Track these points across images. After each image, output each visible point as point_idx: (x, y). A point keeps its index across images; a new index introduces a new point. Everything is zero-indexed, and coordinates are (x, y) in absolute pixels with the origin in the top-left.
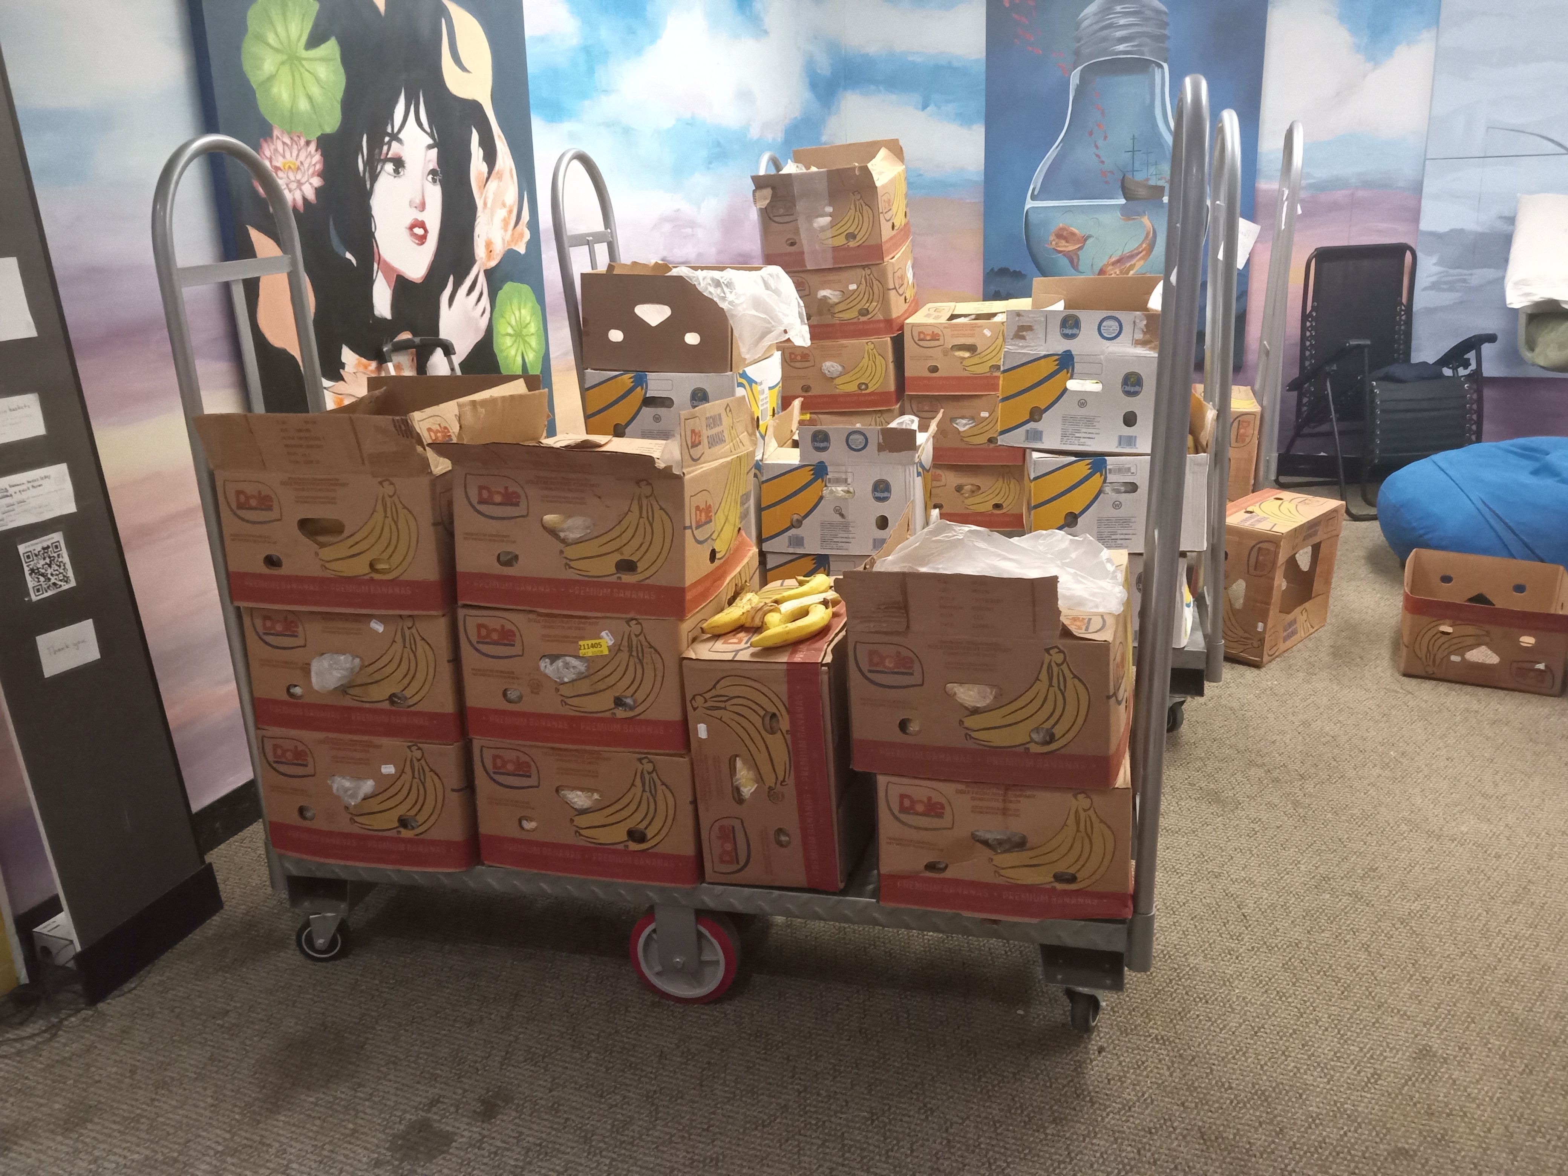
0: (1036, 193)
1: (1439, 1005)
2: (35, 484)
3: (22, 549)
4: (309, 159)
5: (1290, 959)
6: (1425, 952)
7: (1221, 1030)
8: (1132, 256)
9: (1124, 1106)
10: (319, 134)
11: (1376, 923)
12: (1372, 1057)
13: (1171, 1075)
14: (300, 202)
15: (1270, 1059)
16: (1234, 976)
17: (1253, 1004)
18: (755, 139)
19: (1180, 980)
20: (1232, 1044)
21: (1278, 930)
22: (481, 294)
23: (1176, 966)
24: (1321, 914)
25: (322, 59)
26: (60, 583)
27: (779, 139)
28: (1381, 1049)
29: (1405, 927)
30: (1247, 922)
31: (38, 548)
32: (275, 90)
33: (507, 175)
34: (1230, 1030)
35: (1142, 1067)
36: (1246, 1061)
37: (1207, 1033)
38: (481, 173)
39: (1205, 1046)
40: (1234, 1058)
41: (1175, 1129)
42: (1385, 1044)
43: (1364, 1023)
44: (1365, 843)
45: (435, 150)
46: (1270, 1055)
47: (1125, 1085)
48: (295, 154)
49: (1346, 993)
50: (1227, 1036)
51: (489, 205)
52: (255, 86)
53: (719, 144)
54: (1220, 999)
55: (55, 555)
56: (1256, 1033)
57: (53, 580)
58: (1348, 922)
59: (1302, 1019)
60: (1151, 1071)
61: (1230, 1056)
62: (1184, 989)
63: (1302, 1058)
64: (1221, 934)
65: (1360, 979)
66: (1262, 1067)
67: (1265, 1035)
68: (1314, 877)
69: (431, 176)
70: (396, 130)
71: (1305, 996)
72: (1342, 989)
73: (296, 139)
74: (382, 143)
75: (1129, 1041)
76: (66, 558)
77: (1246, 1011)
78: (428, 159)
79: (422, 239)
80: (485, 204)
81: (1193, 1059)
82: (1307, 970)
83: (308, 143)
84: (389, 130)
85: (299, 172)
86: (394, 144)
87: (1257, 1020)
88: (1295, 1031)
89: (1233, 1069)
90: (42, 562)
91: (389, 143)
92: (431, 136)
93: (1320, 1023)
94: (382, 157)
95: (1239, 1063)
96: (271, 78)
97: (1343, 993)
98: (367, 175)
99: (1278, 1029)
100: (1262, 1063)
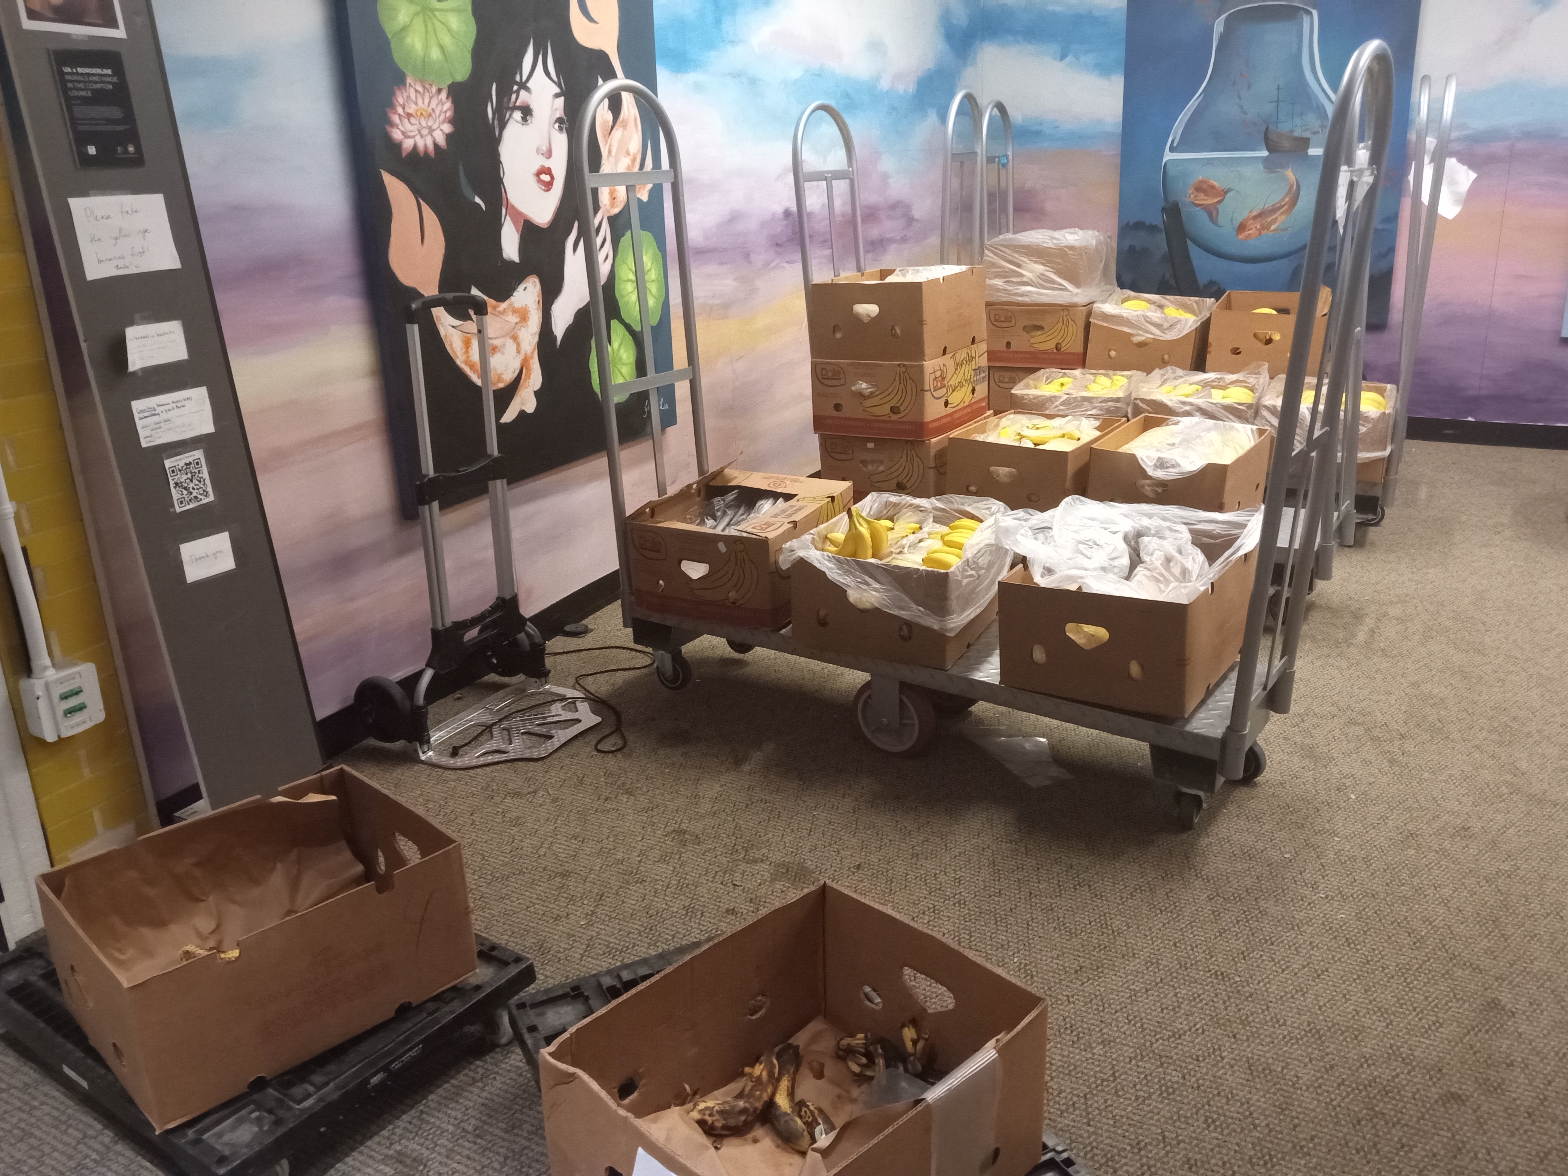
0: (1175, 145)
1: (1515, 961)
2: (179, 404)
3: (168, 463)
4: (440, 107)
5: (1364, 909)
6: (1508, 910)
7: (1283, 971)
8: (1274, 210)
9: (1174, 1034)
10: (450, 82)
11: (1460, 880)
12: (1436, 1006)
13: (1226, 1009)
14: (431, 147)
15: (1329, 1001)
16: (1304, 921)
17: (1319, 949)
18: (885, 90)
19: (1248, 921)
20: (1292, 984)
21: (1355, 881)
22: (604, 240)
23: (1246, 909)
24: (1403, 868)
25: (453, 10)
26: (200, 497)
27: (911, 91)
28: (1447, 999)
29: (1490, 886)
30: (1325, 870)
31: (182, 464)
32: (409, 40)
33: (631, 124)
34: (1292, 971)
35: (1198, 1000)
36: (1305, 1001)
37: (1269, 972)
38: (606, 122)
39: (1265, 985)
40: (1292, 997)
41: (1223, 1058)
42: (1452, 995)
43: (1433, 973)
44: (1460, 803)
45: (562, 99)
46: (1330, 997)
47: (1178, 1015)
48: (427, 101)
49: (1418, 944)
50: (1288, 976)
51: (613, 153)
52: (389, 37)
53: (848, 95)
54: (1286, 942)
55: (196, 471)
56: (1319, 976)
57: (194, 494)
58: (1431, 877)
59: (1368, 966)
60: (1207, 1004)
61: (1289, 995)
62: (1251, 930)
63: (1362, 1002)
64: (1295, 881)
65: (1436, 932)
66: (1320, 1008)
67: (1328, 978)
68: (1401, 833)
69: (557, 125)
70: (524, 78)
71: (1375, 945)
72: (1415, 940)
73: (427, 86)
74: (511, 92)
75: (1188, 975)
76: (205, 475)
77: (1311, 955)
78: (555, 107)
79: (548, 186)
80: (610, 152)
81: (1251, 995)
82: (1380, 920)
83: (439, 91)
84: (518, 79)
85: (430, 119)
86: (523, 93)
87: (1322, 963)
88: (1359, 976)
89: (1291, 1008)
90: (185, 477)
91: (518, 92)
92: (559, 85)
93: (1387, 971)
94: (511, 105)
95: (1297, 1002)
96: (405, 28)
97: (1415, 943)
98: (496, 122)
99: (1342, 973)
100: (1321, 1003)
